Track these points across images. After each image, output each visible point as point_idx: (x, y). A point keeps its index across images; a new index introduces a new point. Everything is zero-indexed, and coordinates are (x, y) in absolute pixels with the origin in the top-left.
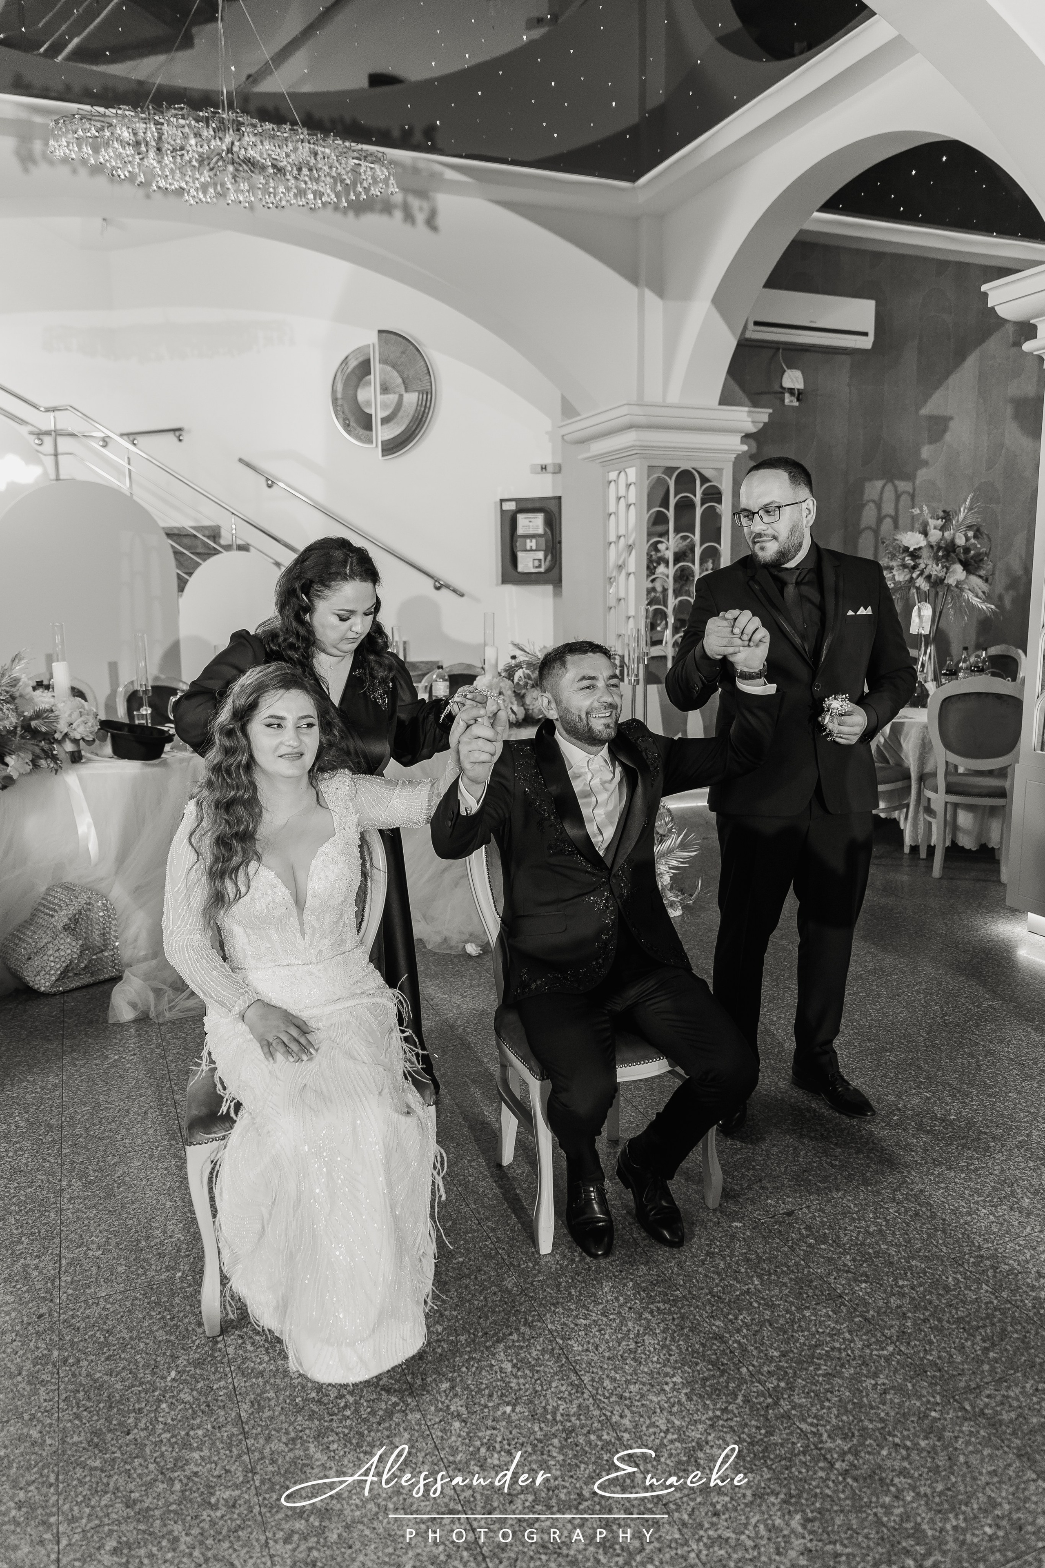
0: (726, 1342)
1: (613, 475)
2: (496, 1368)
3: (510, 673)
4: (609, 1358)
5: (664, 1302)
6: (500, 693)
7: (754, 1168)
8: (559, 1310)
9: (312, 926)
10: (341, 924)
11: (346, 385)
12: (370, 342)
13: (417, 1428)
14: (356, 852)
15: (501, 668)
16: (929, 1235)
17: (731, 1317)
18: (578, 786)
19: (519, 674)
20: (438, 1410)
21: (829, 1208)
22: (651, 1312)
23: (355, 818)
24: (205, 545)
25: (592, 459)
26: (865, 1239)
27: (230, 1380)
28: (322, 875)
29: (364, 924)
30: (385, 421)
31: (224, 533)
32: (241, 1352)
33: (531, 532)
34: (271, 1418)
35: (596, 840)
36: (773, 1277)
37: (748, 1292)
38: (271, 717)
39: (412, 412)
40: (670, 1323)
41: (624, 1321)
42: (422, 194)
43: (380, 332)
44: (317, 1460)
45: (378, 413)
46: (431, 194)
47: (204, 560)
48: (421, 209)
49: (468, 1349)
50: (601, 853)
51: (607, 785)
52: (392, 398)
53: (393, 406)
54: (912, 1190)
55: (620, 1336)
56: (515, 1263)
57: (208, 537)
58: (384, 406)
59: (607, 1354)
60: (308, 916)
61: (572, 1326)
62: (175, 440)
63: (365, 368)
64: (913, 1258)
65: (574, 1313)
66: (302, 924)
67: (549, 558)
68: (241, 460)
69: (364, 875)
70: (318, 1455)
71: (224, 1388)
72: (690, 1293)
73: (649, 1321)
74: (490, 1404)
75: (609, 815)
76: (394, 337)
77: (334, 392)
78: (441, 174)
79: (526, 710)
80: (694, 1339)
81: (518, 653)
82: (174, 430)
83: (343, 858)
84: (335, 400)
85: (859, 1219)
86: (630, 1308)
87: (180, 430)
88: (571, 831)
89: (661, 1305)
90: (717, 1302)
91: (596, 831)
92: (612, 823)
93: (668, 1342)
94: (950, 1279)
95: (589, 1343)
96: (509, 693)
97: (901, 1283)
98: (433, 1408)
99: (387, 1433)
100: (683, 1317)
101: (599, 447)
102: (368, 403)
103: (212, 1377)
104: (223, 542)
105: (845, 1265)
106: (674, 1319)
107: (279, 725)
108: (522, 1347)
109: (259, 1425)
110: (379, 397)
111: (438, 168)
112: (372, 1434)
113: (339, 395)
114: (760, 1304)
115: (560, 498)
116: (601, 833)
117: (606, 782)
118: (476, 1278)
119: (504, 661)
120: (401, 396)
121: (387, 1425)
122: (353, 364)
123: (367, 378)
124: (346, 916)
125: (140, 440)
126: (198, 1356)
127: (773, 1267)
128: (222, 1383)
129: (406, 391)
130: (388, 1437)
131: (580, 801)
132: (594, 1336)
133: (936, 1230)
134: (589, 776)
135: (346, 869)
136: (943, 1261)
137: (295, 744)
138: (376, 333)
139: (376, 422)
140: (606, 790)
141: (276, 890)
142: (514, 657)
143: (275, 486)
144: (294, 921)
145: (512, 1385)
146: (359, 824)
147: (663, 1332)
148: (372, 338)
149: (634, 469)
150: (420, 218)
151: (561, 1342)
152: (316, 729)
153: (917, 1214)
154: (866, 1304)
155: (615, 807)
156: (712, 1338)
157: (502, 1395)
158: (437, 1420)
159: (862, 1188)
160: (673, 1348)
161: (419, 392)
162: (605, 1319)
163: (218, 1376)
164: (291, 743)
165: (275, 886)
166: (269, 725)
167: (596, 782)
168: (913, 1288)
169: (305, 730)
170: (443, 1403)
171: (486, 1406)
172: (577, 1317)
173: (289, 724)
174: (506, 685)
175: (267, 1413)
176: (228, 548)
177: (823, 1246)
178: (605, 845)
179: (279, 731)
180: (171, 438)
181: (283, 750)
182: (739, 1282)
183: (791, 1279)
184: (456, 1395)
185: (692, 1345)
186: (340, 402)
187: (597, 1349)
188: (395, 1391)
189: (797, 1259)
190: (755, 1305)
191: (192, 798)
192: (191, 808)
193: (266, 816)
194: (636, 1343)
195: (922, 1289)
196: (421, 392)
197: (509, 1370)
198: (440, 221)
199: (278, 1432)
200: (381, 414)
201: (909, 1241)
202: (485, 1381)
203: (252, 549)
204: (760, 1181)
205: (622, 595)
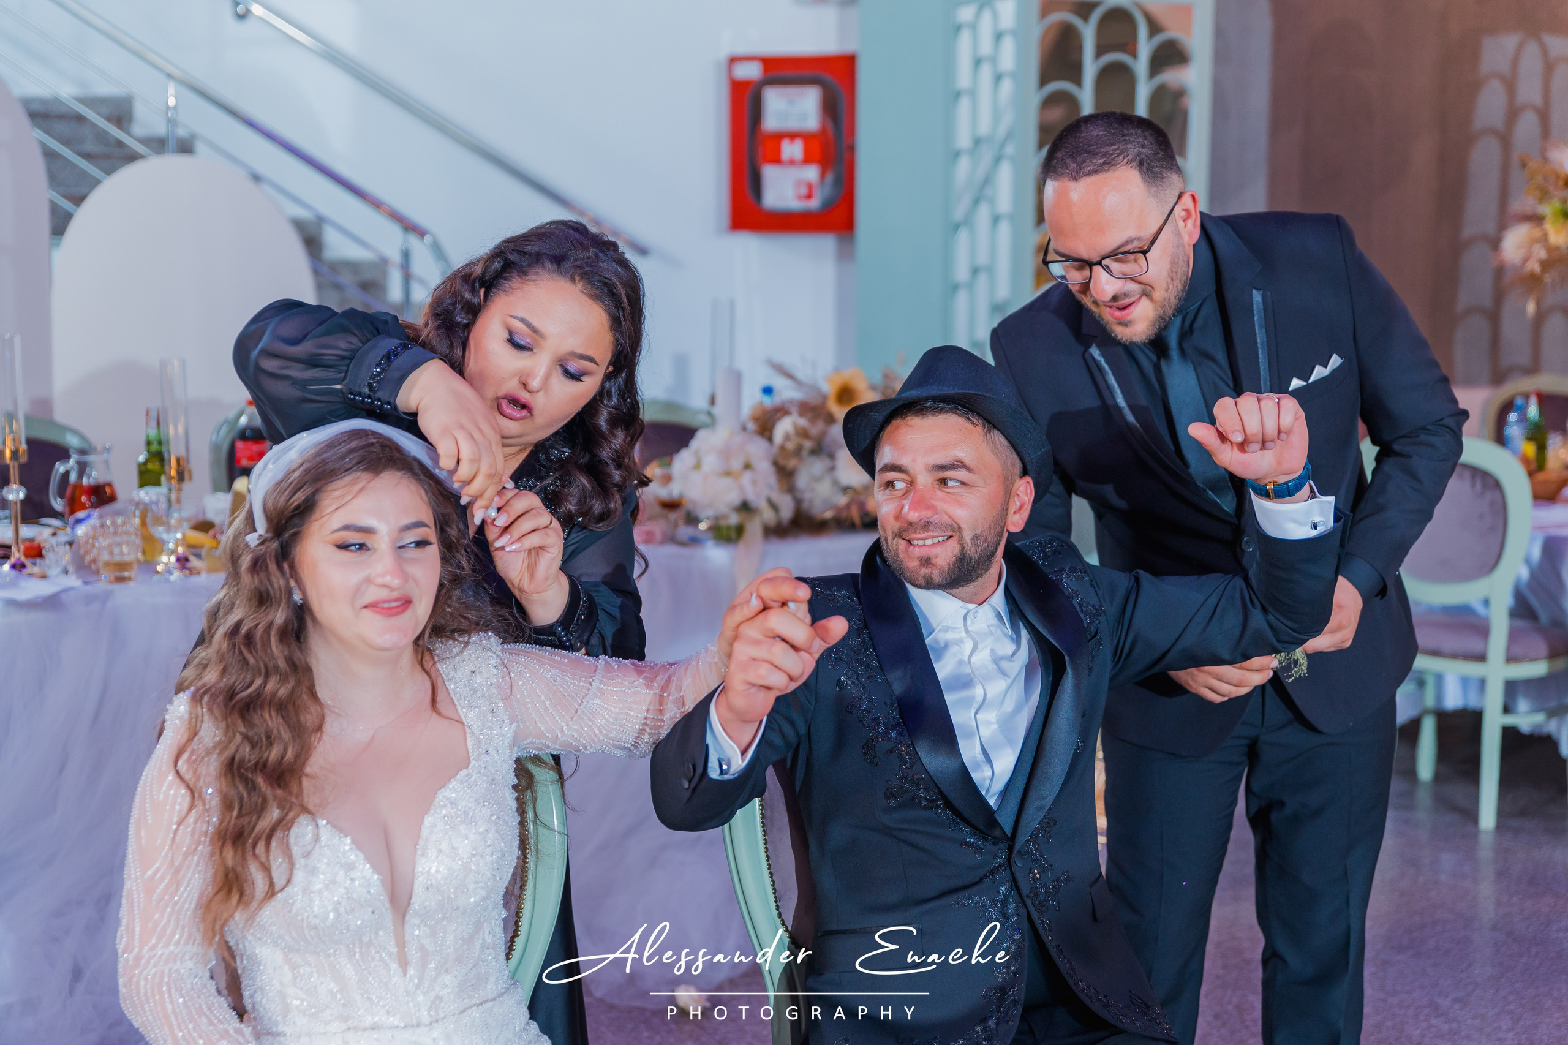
1: (965, 14)
3: (765, 424)
6: (747, 466)
9: (422, 948)
10: (478, 944)
14: (509, 798)
15: (746, 410)
18: (943, 670)
19: (784, 427)
23: (508, 730)
24: (102, 136)
28: (444, 846)
29: (519, 942)
31: (140, 111)
33: (793, 125)
35: (980, 776)
38: (346, 528)
47: (109, 172)
50: (992, 802)
51: (1005, 664)
57: (109, 119)
60: (415, 931)
66: (401, 944)
67: (828, 180)
69: (523, 844)
75: (1006, 724)
79: (798, 502)
81: (780, 383)
83: (486, 812)
88: (932, 761)
91: (980, 756)
92: (1010, 742)
96: (764, 468)
104: (138, 130)
107: (362, 547)
115: (852, 58)
116: (989, 760)
117: (1003, 658)
119: (751, 399)
124: (486, 927)
131: (949, 698)
134: (968, 646)
135: (492, 835)
137: (396, 582)
140: (1003, 673)
141: (356, 874)
142: (768, 391)
144: (386, 939)
146: (515, 742)
152: (433, 551)
155: (1018, 709)
164: (388, 579)
165: (351, 867)
166: (343, 547)
167: (982, 658)
169: (412, 553)
173: (383, 542)
174: (758, 451)
176: (159, 145)
178: (999, 785)
179: (363, 556)
181: (373, 594)
191: (180, 689)
192: (180, 707)
193: (331, 727)
203: (200, 147)
205: (982, 259)
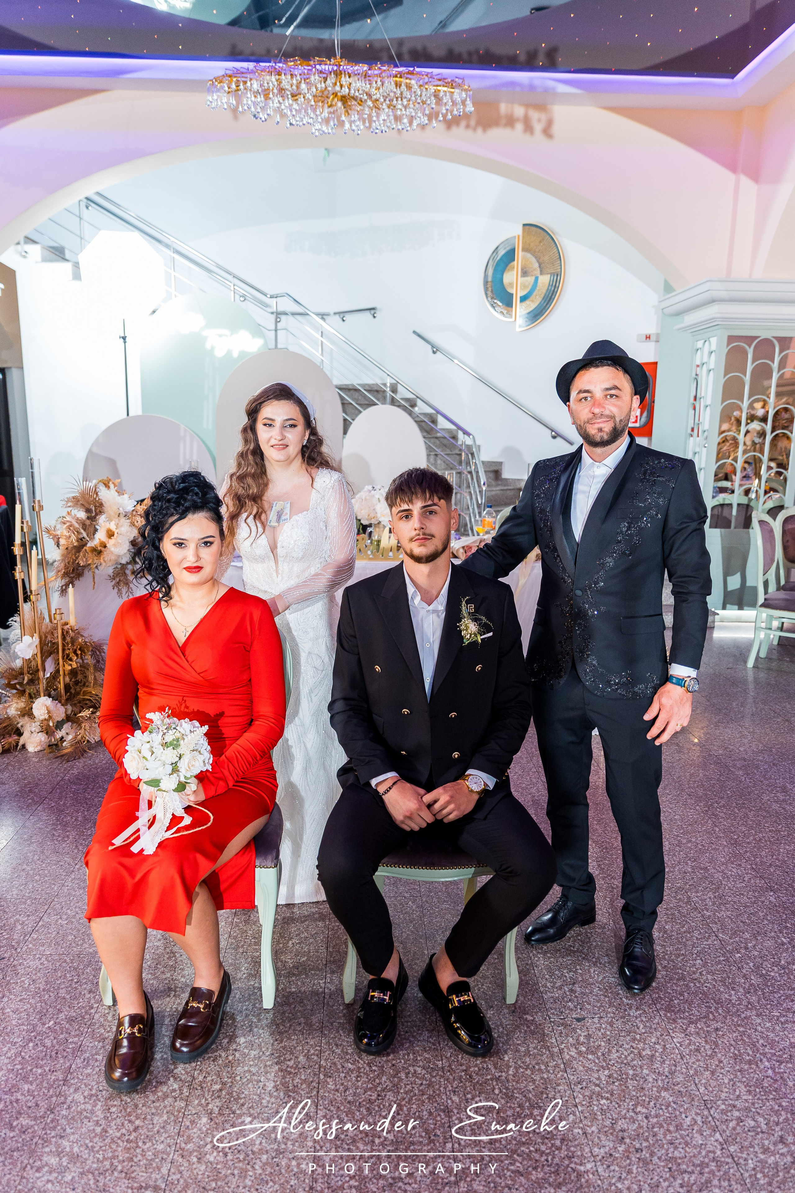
0: (450, 1117)
1: (700, 344)
2: (261, 1084)
4: (349, 1102)
5: (424, 1068)
7: (575, 972)
8: (338, 1051)
11: (495, 270)
12: (516, 234)
13: (176, 1113)
16: (696, 1071)
17: (469, 1096)
20: (200, 1104)
21: (618, 1024)
22: (407, 1074)
25: (685, 329)
26: (633, 1060)
27: (82, 1039)
30: (523, 299)
32: (102, 1020)
34: (89, 1075)
36: (528, 1072)
37: (498, 1079)
38: (268, 419)
39: (544, 291)
40: (416, 1087)
41: (383, 1073)
42: (541, 107)
43: (524, 225)
44: (97, 1116)
45: (518, 293)
46: (549, 107)
48: (539, 120)
49: (251, 1063)
52: (530, 280)
53: (530, 287)
54: (708, 1026)
55: (370, 1086)
56: (331, 1004)
58: (524, 286)
59: (350, 1098)
61: (339, 1067)
62: (371, 317)
63: (510, 255)
64: (666, 1090)
65: (348, 1057)
67: (645, 414)
68: (414, 332)
70: (99, 1113)
71: (75, 1043)
72: (450, 1066)
73: (401, 1080)
74: (238, 1112)
76: (534, 229)
77: (486, 276)
78: (554, 89)
80: (428, 1106)
82: (370, 309)
84: (486, 283)
85: (639, 1041)
86: (393, 1065)
87: (373, 309)
89: (419, 1070)
90: (466, 1080)
93: (403, 1103)
94: (689, 1119)
95: (342, 1084)
97: (639, 1109)
98: (196, 1102)
99: (154, 1111)
100: (430, 1085)
101: (690, 319)
102: (511, 285)
103: (73, 1033)
105: (599, 1079)
106: (422, 1084)
108: (290, 1073)
109: (78, 1078)
110: (520, 279)
111: (551, 84)
112: (144, 1108)
113: (490, 279)
114: (501, 1092)
115: (656, 363)
118: (294, 1008)
120: (537, 279)
121: (158, 1104)
122: (502, 252)
123: (512, 264)
125: (347, 317)
126: (74, 1014)
127: (534, 1063)
128: (76, 1039)
129: (541, 274)
130: (153, 1114)
132: (350, 1081)
133: (707, 1069)
136: (693, 1100)
138: (521, 227)
139: (516, 300)
143: (438, 353)
145: (264, 1101)
147: (406, 1093)
148: (517, 231)
149: (715, 338)
150: (538, 128)
151: (322, 1077)
153: (698, 1050)
154: (594, 1119)
156: (441, 1110)
157: (252, 1107)
158: (194, 1112)
159: (662, 1013)
160: (405, 1109)
161: (551, 274)
162: (368, 1069)
163: (77, 1032)
168: (646, 1117)
170: (206, 1100)
171: (234, 1113)
172: (347, 1061)
173: (278, 424)
175: (89, 1071)
177: (590, 1057)
180: (368, 315)
182: (496, 1068)
183: (542, 1078)
184: (219, 1097)
185: (422, 1111)
186: (489, 285)
187: (345, 1091)
188: (181, 1080)
189: (560, 1062)
190: (497, 1091)
194: (379, 1095)
195: (655, 1120)
196: (552, 274)
197: (270, 1088)
198: (556, 129)
199: (86, 1086)
200: (521, 293)
201: (672, 1073)
202: (246, 1092)
204: (574, 983)
